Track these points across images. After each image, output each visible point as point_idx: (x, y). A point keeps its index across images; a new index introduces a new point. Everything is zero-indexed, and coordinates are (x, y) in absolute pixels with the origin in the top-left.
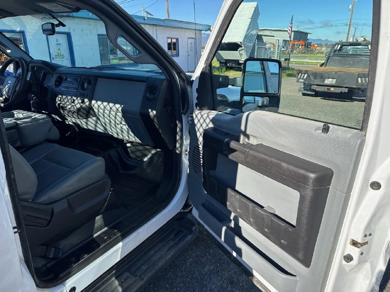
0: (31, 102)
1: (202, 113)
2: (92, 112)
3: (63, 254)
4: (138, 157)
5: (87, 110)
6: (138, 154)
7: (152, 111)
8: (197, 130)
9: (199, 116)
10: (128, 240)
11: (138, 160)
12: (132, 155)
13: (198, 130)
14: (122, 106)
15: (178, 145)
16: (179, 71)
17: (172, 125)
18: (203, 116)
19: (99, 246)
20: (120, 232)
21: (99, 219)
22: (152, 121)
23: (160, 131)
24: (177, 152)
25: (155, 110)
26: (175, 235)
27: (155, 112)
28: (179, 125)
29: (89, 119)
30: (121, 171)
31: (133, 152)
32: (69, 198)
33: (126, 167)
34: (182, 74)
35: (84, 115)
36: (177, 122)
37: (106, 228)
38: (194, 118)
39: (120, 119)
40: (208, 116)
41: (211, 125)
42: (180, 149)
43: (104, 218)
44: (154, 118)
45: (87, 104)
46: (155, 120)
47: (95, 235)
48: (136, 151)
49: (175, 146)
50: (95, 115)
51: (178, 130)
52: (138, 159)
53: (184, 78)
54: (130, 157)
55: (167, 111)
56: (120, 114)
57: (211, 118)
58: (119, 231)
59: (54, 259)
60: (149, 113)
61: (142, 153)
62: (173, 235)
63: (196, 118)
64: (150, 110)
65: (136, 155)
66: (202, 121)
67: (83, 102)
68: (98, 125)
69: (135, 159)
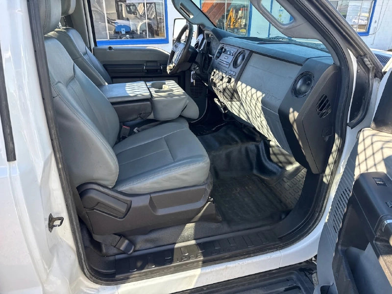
0: (192, 73)
1: (375, 139)
2: (236, 95)
3: (135, 251)
4: (281, 162)
5: (232, 92)
6: (282, 158)
7: (293, 112)
8: (357, 163)
9: (368, 142)
10: (210, 270)
11: (280, 167)
12: (273, 157)
13: (359, 165)
14: (264, 95)
15: (328, 171)
16: (362, 53)
17: (327, 139)
18: (374, 145)
19: (171, 261)
20: (204, 257)
21: (190, 228)
22: (291, 126)
23: (301, 143)
24: (325, 180)
25: (298, 112)
26: (286, 290)
27: (296, 114)
28: (337, 142)
29: (233, 102)
30: (255, 172)
31: (275, 154)
32: (152, 195)
33: (263, 169)
34: (366, 59)
35: (228, 97)
36: (336, 136)
37: (193, 242)
38: (360, 141)
39: (259, 112)
40: (382, 148)
41: (382, 169)
42: (329, 178)
43: (196, 229)
44: (293, 123)
45: (232, 84)
46: (295, 126)
47: (177, 246)
48: (278, 154)
49: (324, 171)
50: (239, 100)
51: (334, 148)
52: (280, 165)
53: (370, 66)
54: (270, 160)
55: (321, 116)
56: (260, 105)
57: (385, 156)
58: (204, 255)
59: (124, 253)
60: (288, 113)
61: (287, 159)
62: (283, 289)
63: (362, 143)
64: (291, 110)
65: (278, 158)
66: (369, 152)
67: (229, 82)
68: (241, 112)
69: (276, 163)
